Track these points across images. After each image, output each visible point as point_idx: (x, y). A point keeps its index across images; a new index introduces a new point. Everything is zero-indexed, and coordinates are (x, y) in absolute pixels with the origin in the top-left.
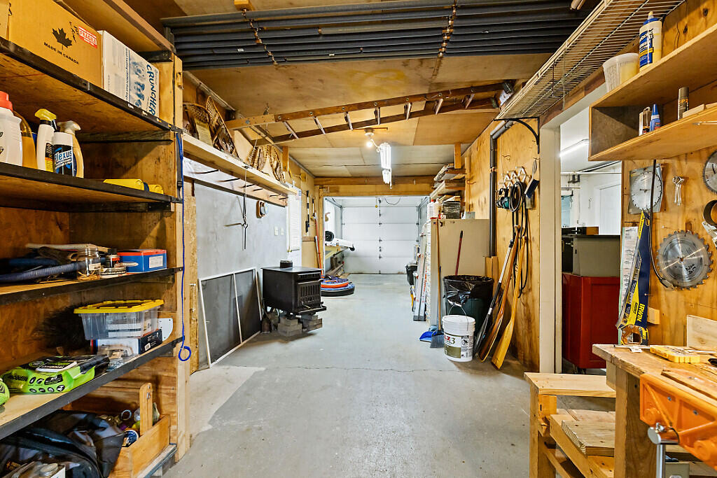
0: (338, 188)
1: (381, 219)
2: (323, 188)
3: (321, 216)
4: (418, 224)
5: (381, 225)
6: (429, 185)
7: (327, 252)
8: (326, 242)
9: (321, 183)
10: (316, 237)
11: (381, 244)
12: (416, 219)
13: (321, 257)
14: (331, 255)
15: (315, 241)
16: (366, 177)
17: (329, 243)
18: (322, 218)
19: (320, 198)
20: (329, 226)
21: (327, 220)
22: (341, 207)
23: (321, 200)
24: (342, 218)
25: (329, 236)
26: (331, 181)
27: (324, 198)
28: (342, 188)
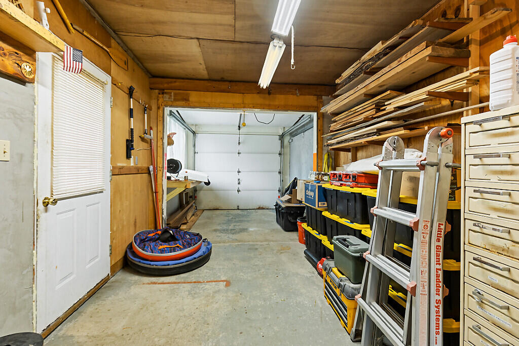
0: (188, 95)
1: (240, 148)
2: (163, 93)
3: (160, 135)
4: (280, 154)
5: (240, 155)
6: (315, 98)
7: (169, 190)
8: (168, 174)
9: (161, 86)
10: (151, 168)
11: (241, 176)
12: (278, 149)
13: (160, 197)
14: (175, 193)
15: (149, 173)
16: (230, 81)
17: (174, 176)
18: (162, 139)
19: (159, 108)
20: (175, 152)
21: (171, 143)
22: (194, 133)
23: (161, 111)
24: (194, 146)
25: (174, 166)
26: (177, 84)
27: (167, 110)
28: (194, 96)
